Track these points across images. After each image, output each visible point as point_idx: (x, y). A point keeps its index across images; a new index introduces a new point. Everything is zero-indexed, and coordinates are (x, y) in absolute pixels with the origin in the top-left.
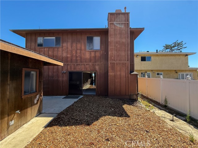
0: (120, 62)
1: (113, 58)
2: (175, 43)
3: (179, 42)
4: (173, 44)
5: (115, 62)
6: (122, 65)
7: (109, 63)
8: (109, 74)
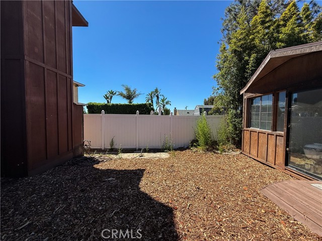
0: (55, 70)
1: (36, 50)
8: (27, 98)
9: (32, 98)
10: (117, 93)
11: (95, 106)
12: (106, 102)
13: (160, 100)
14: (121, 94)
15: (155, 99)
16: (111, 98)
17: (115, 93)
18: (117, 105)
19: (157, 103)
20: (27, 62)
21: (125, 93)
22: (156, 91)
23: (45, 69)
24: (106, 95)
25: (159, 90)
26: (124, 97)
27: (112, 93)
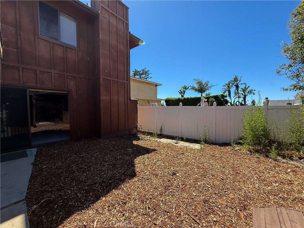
0: (117, 80)
1: (106, 71)
2: (143, 70)
3: (146, 70)
4: (142, 72)
5: (110, 78)
6: (120, 85)
7: (101, 79)
8: (101, 98)
9: (104, 97)
10: (190, 88)
11: (171, 100)
12: (180, 97)
13: (240, 89)
14: (193, 88)
15: (233, 89)
16: (184, 93)
17: (188, 88)
18: (188, 99)
19: (235, 93)
20: (102, 79)
21: (196, 86)
22: (236, 79)
23: (111, 80)
24: (180, 91)
25: (239, 79)
26: (196, 90)
27: (186, 88)
